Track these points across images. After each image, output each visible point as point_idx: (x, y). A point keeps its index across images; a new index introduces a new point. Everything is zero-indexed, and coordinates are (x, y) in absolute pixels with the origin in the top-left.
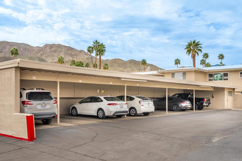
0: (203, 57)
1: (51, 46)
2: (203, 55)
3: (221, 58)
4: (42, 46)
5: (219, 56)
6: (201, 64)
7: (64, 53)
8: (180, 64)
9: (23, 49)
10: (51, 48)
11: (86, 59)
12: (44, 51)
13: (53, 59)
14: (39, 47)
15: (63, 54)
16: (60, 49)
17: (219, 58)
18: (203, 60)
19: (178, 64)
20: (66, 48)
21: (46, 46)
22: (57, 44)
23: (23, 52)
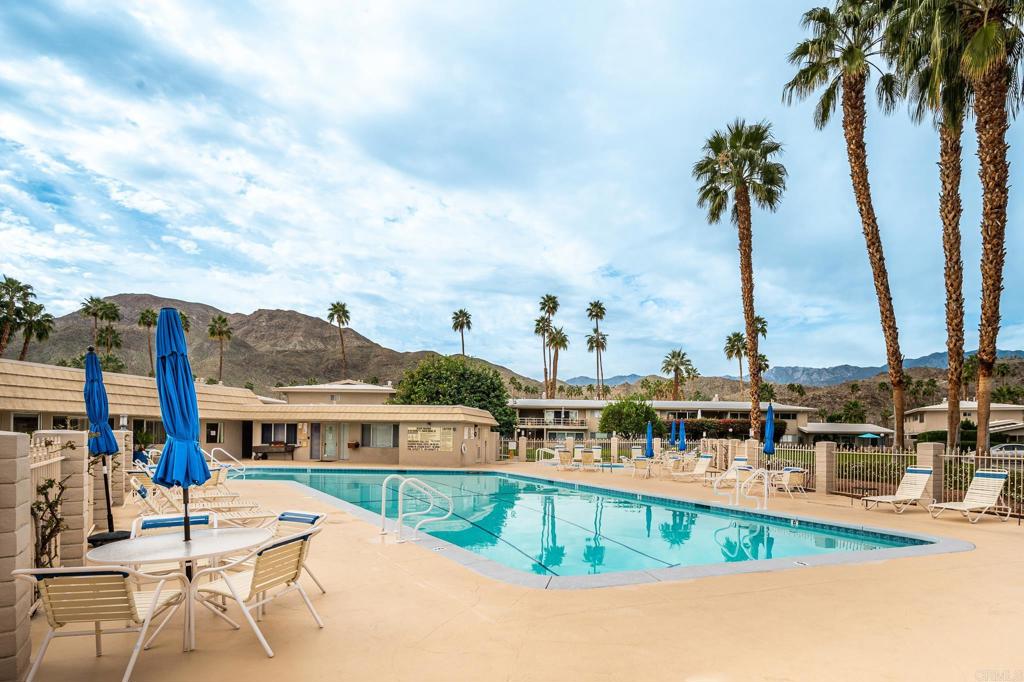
0: (543, 309)
1: (273, 315)
2: (542, 301)
3: (597, 315)
4: (248, 312)
5: (589, 306)
6: (536, 332)
7: (305, 332)
8: (469, 328)
9: (198, 318)
10: (271, 319)
11: (355, 347)
12: (253, 325)
13: (275, 345)
14: (244, 315)
15: (300, 333)
16: (293, 323)
17: (590, 314)
18: (543, 318)
19: (465, 329)
20: (310, 322)
21: (260, 313)
22: (286, 310)
23: (197, 323)
